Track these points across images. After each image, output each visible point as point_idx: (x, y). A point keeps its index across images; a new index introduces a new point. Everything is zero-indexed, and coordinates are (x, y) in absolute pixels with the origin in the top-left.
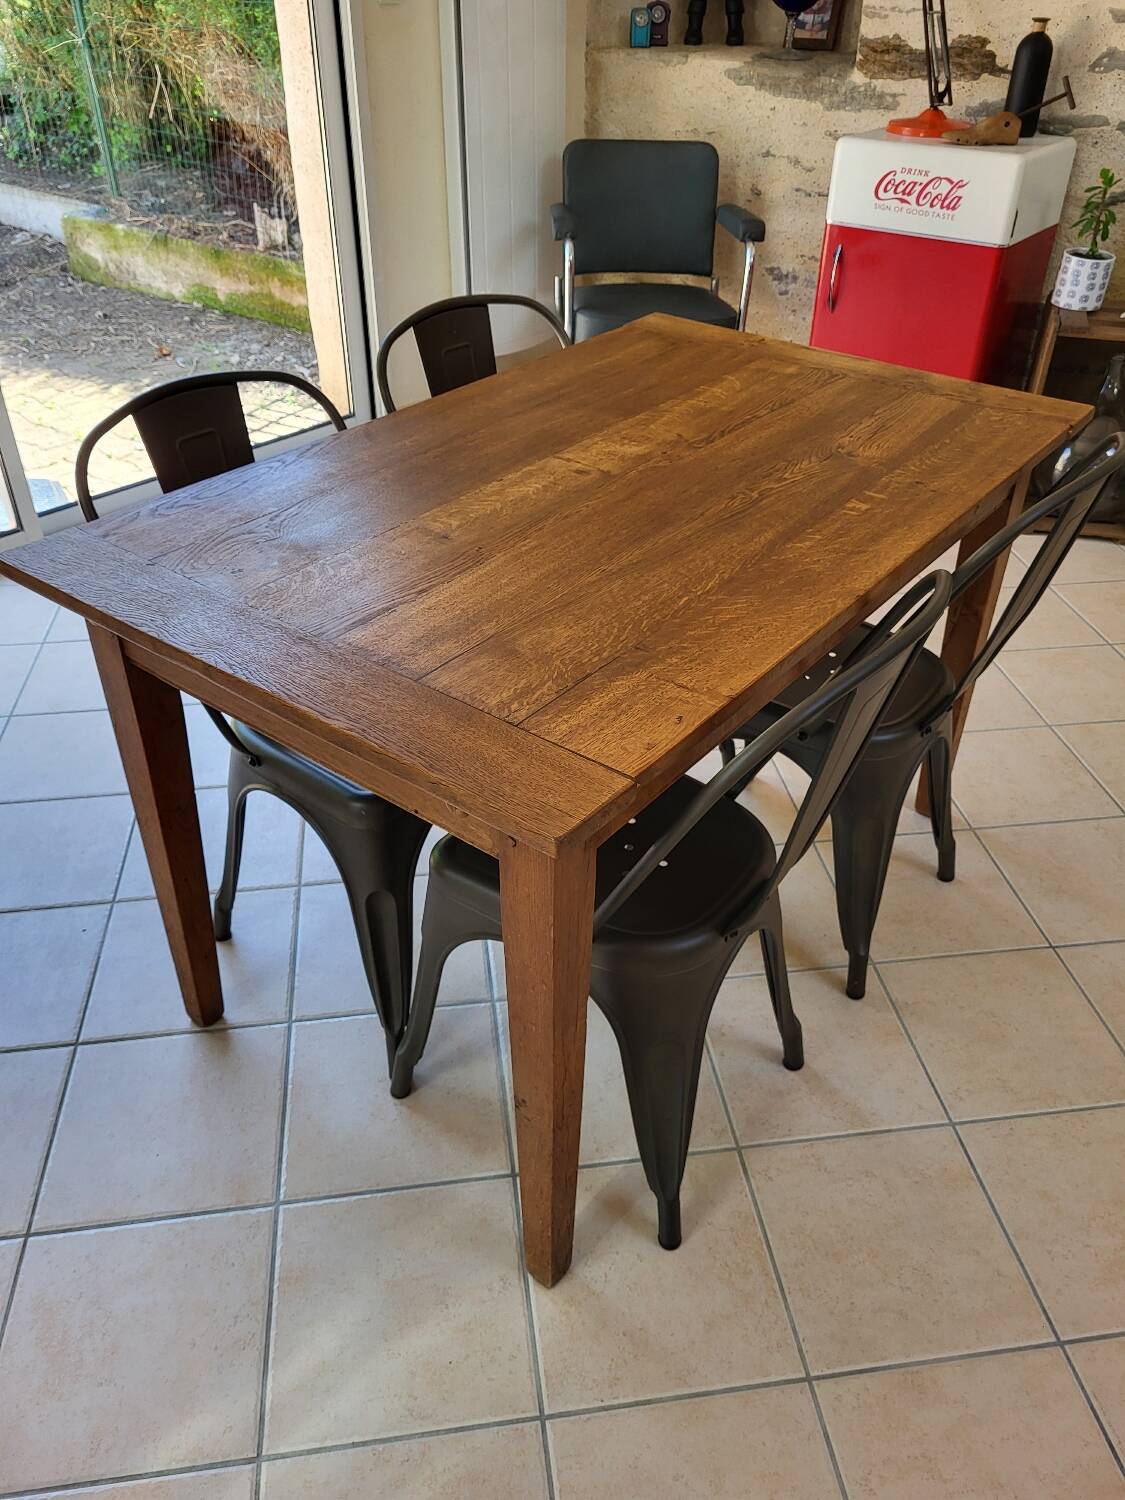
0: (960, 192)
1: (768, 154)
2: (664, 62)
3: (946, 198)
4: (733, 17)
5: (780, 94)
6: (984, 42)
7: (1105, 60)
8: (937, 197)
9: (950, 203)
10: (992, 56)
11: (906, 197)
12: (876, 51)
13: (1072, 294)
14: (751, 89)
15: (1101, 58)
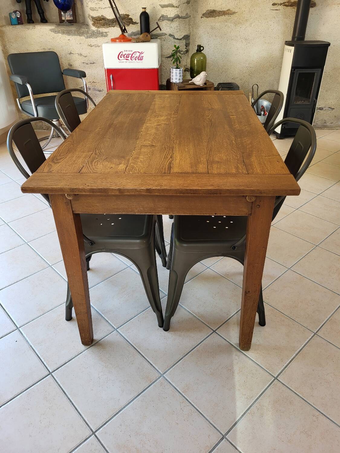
0: (142, 55)
1: (71, 53)
2: (27, 28)
3: (139, 57)
4: (41, 15)
5: (70, 35)
6: (128, 15)
7: (162, 18)
8: (136, 57)
9: (140, 58)
10: (131, 19)
11: (127, 58)
12: (97, 20)
13: (176, 79)
14: (60, 34)
15: (160, 18)
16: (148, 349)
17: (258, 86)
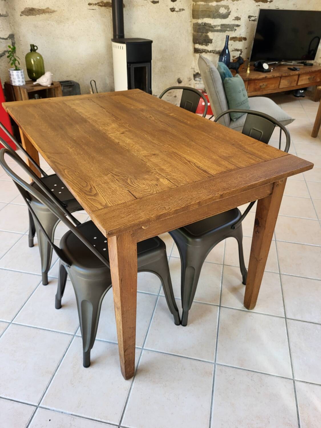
13: (19, 81)
16: (185, 350)
17: (95, 82)
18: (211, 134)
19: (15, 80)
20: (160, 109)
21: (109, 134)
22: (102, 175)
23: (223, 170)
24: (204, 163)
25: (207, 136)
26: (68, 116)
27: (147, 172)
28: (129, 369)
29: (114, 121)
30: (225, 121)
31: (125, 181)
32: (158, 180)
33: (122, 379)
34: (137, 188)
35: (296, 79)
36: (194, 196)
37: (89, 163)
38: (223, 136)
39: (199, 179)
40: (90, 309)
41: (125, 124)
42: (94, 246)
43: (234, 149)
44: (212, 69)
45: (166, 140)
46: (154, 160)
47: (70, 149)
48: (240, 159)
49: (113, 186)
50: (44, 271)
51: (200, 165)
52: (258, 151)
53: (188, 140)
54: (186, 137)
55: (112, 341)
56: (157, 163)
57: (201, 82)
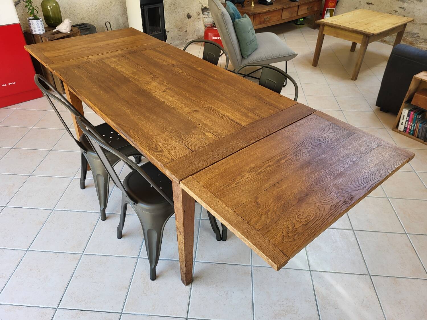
13: (39, 30)
16: (228, 258)
17: (109, 22)
18: (236, 87)
19: (35, 29)
20: (188, 63)
21: (153, 93)
22: (161, 133)
23: (251, 121)
24: (235, 116)
25: (233, 89)
26: (112, 76)
27: (194, 127)
28: (188, 277)
29: (153, 79)
30: (238, 59)
31: (179, 137)
32: (204, 134)
33: (183, 285)
34: (191, 142)
35: (296, 10)
36: (234, 146)
37: (146, 123)
38: (246, 89)
39: (235, 131)
40: (155, 235)
41: (163, 81)
42: (161, 188)
43: (256, 101)
44: (223, 13)
45: (201, 96)
46: (197, 116)
47: (126, 110)
48: (262, 110)
49: (172, 143)
50: (102, 209)
51: (233, 118)
52: (275, 102)
53: (219, 95)
54: (217, 91)
55: (170, 259)
56: (200, 119)
57: (209, 16)
